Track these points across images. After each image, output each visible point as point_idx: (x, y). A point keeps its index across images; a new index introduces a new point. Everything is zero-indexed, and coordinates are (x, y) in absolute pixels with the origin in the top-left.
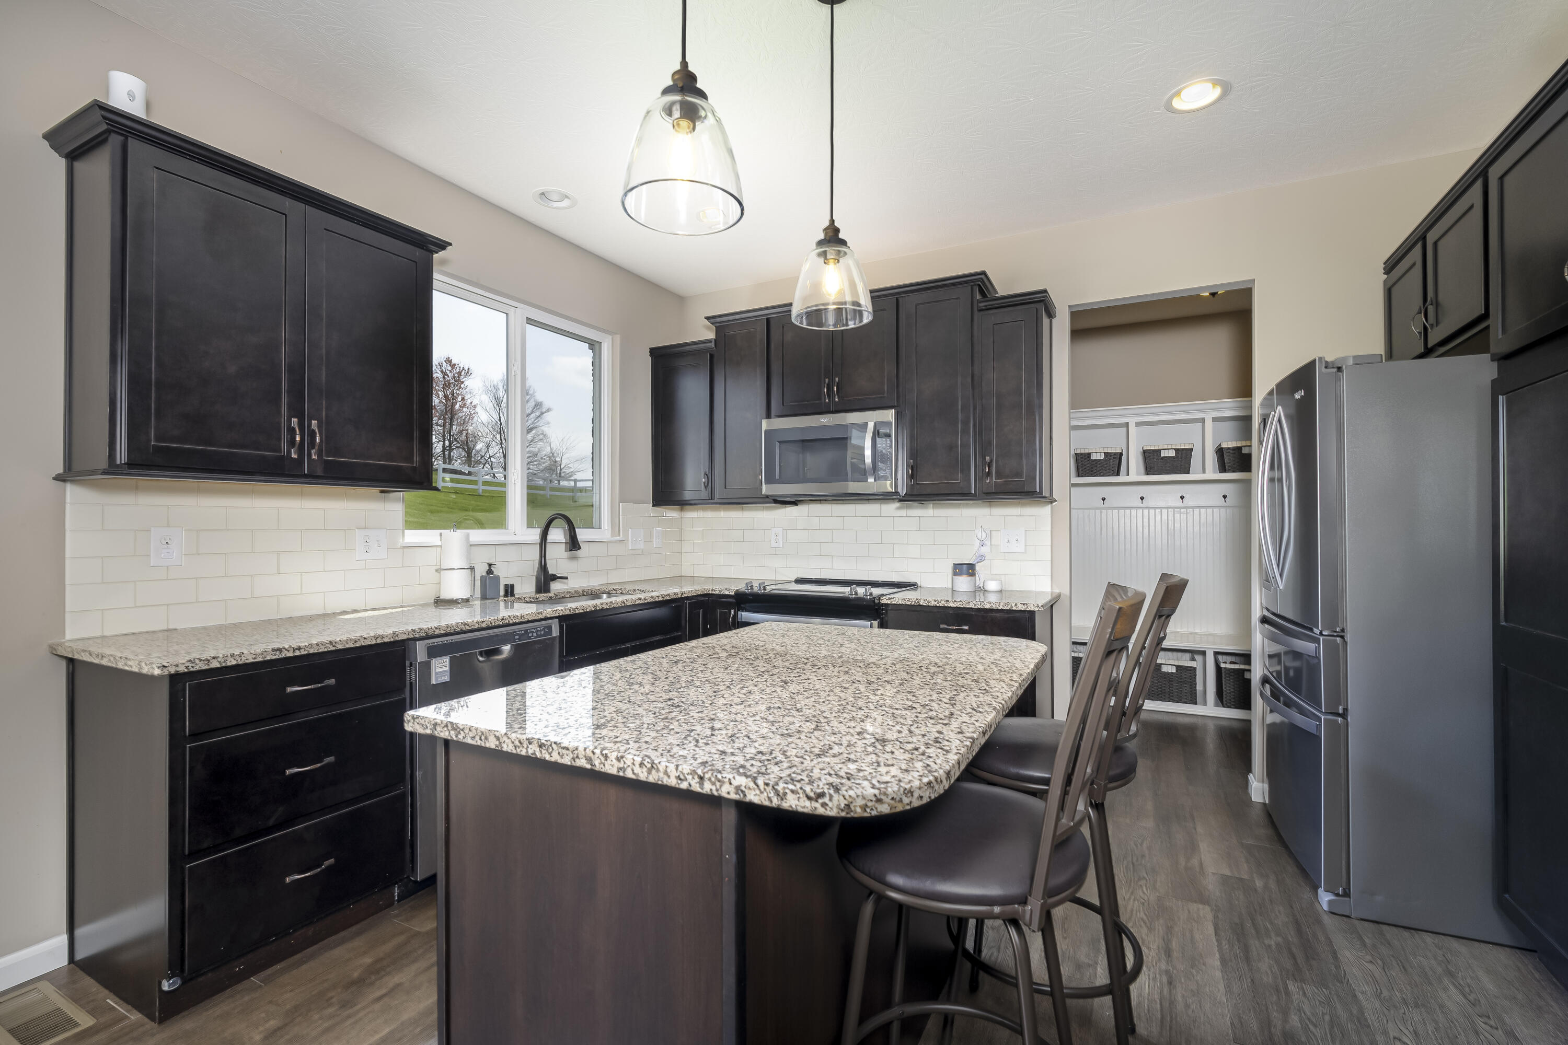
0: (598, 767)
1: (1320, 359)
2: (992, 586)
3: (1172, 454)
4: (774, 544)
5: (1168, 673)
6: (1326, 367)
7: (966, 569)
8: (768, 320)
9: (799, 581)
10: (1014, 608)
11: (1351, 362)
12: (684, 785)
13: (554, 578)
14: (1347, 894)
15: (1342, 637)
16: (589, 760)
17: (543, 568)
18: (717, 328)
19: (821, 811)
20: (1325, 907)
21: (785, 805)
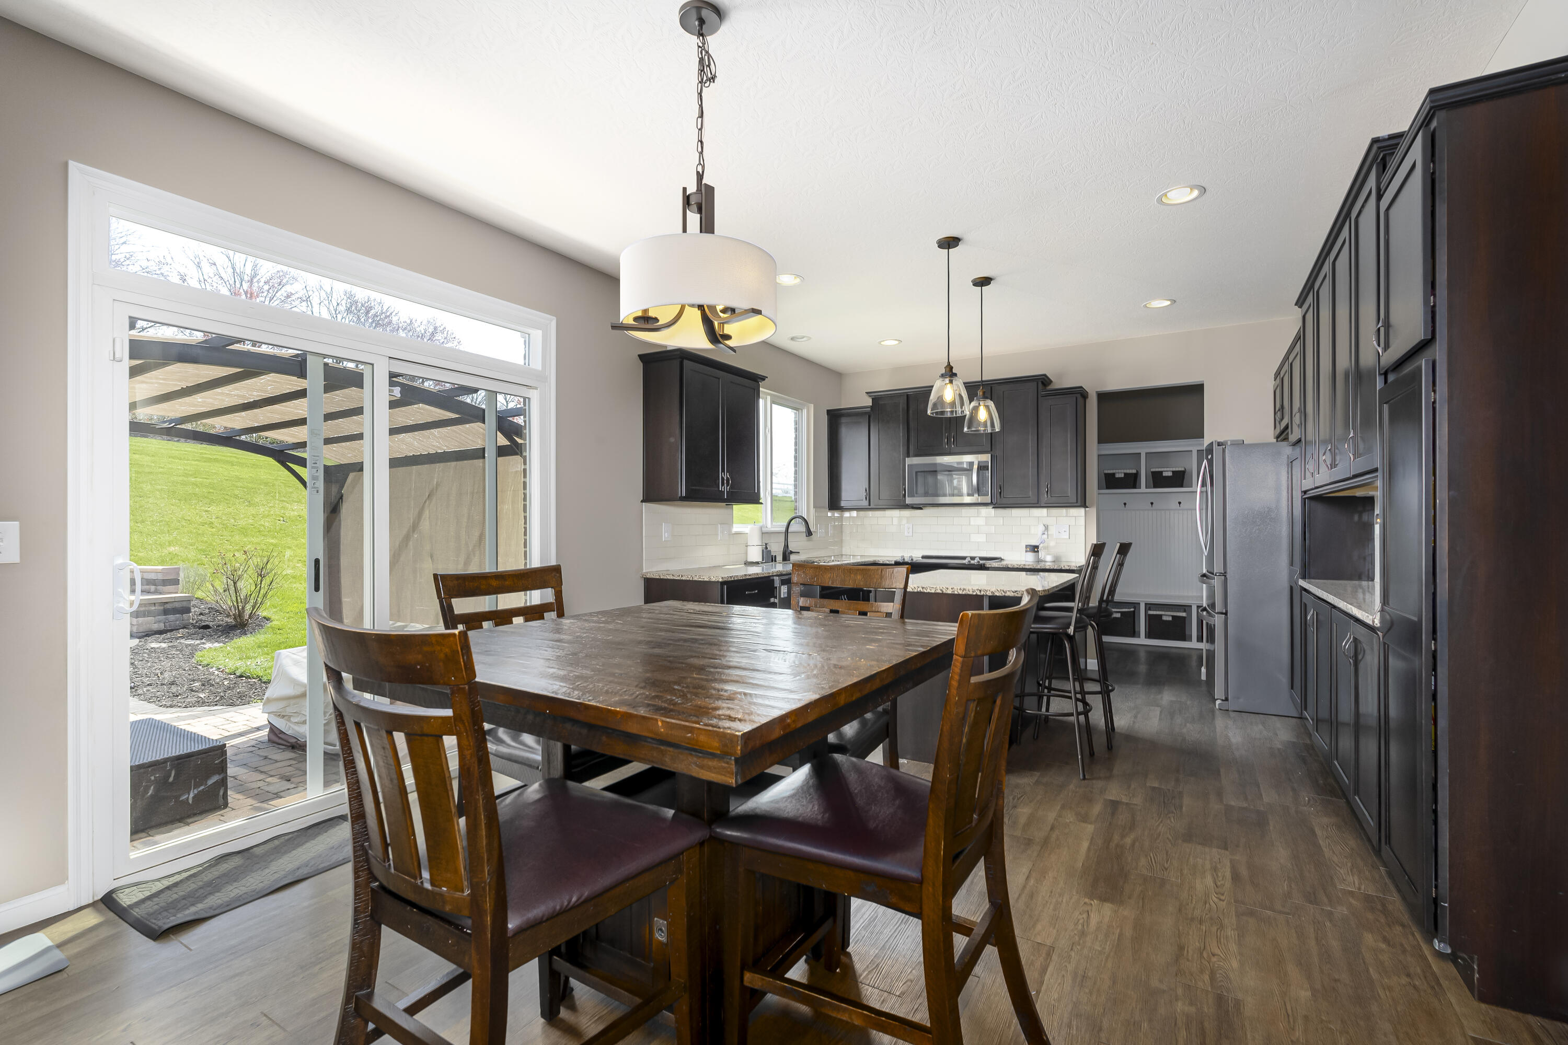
0: (945, 592)
1: (1215, 441)
2: (1049, 558)
3: (1170, 474)
4: (906, 534)
5: (1167, 621)
6: (1218, 445)
7: (1034, 549)
8: (907, 395)
9: (923, 557)
10: (1063, 568)
11: (1229, 443)
12: (975, 593)
13: (791, 552)
14: (1227, 699)
15: (1225, 576)
16: (942, 590)
17: (786, 546)
18: (873, 399)
19: (1016, 595)
20: (1217, 707)
21: (1006, 595)
